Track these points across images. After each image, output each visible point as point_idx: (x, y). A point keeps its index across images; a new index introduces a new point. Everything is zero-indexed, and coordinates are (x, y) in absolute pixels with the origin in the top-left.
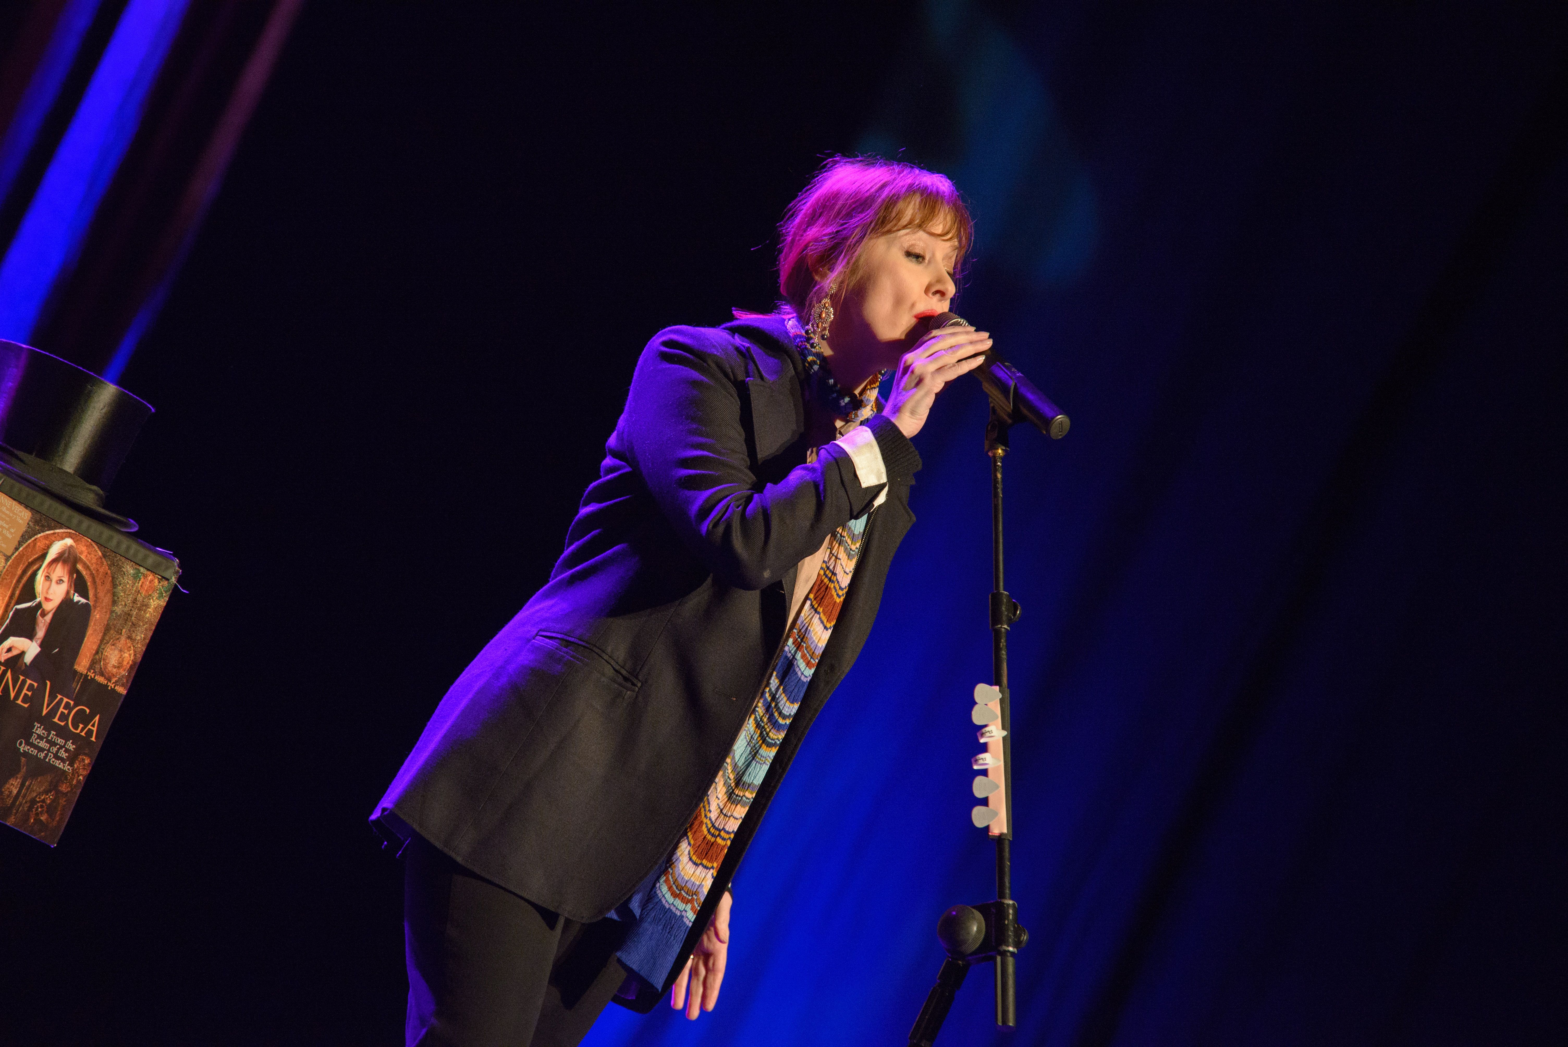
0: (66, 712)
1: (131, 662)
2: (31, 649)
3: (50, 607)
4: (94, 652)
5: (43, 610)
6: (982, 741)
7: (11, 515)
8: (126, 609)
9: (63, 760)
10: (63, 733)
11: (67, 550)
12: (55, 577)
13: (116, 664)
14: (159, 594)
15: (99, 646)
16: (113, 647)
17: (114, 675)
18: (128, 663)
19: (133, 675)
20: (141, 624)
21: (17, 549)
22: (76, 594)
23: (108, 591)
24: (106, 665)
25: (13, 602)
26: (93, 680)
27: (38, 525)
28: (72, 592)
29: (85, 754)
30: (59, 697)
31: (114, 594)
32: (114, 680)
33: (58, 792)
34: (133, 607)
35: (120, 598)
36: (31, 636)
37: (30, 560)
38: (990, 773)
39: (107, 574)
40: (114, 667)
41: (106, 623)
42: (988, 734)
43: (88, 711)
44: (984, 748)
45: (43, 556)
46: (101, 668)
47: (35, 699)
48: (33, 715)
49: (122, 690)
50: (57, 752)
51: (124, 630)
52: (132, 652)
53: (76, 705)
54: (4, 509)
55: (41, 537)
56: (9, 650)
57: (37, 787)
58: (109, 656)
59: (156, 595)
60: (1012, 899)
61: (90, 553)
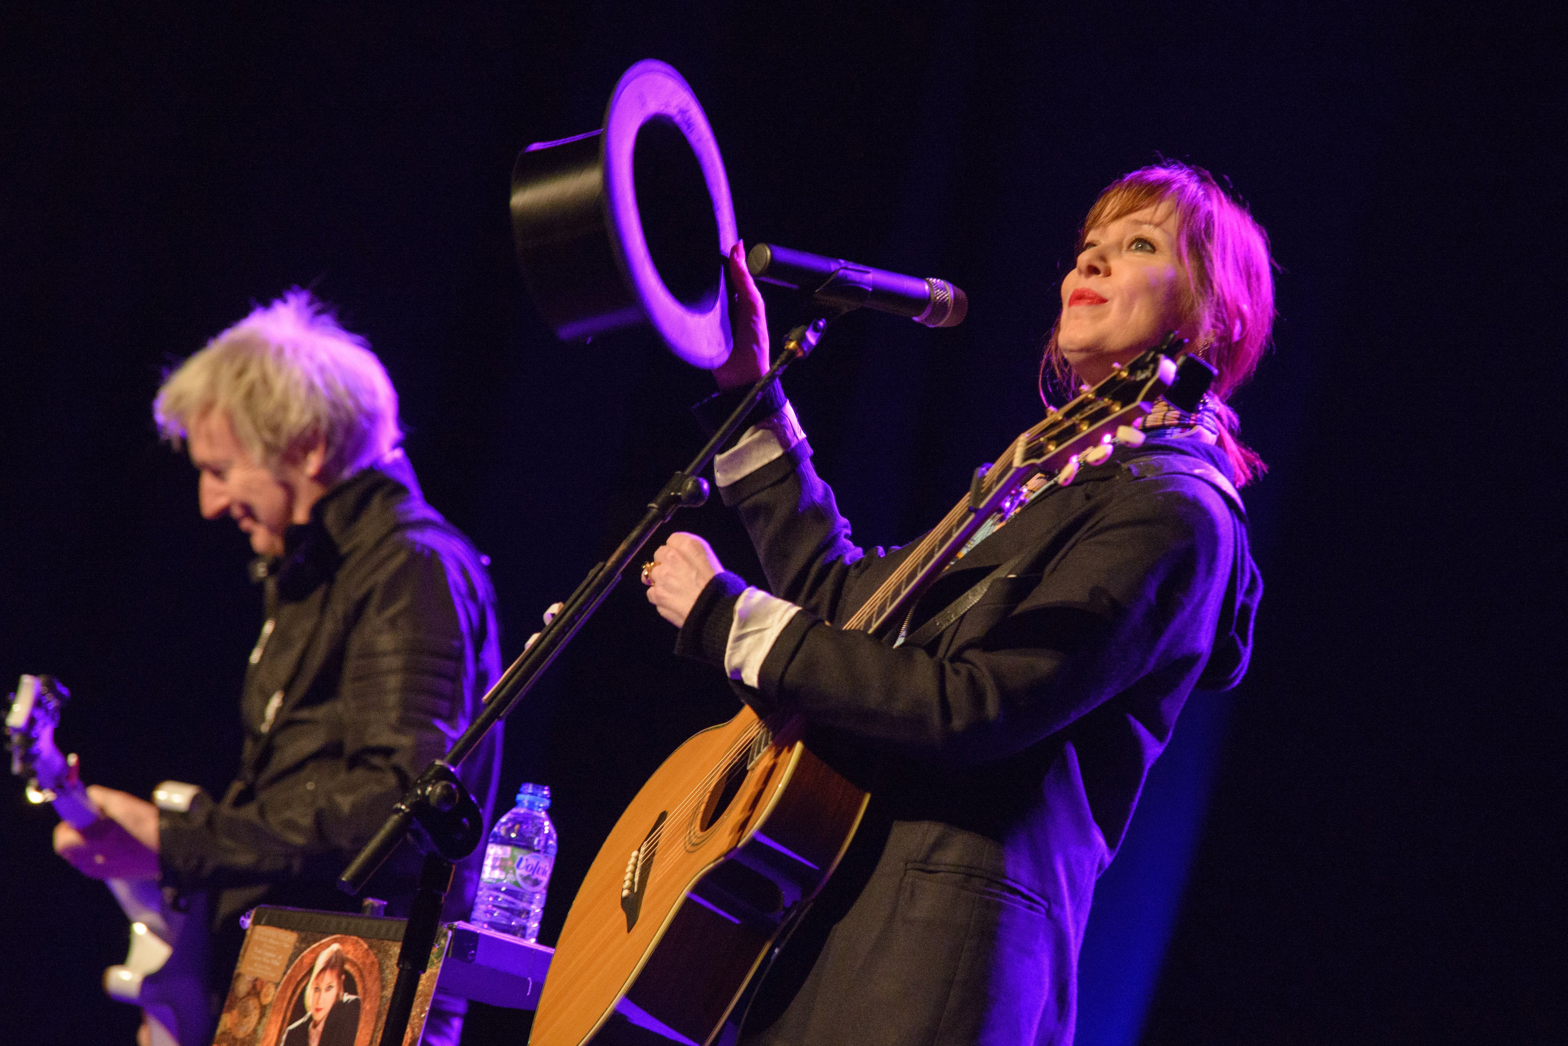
3: (321, 1015)
5: (315, 1022)
7: (279, 944)
11: (334, 957)
12: (323, 986)
21: (285, 974)
22: (346, 994)
23: (376, 979)
25: (286, 1024)
27: (305, 942)
28: (341, 993)
31: (382, 980)
35: (389, 981)
39: (374, 963)
41: (377, 1011)
45: (311, 971)
54: (272, 941)
61: (356, 950)
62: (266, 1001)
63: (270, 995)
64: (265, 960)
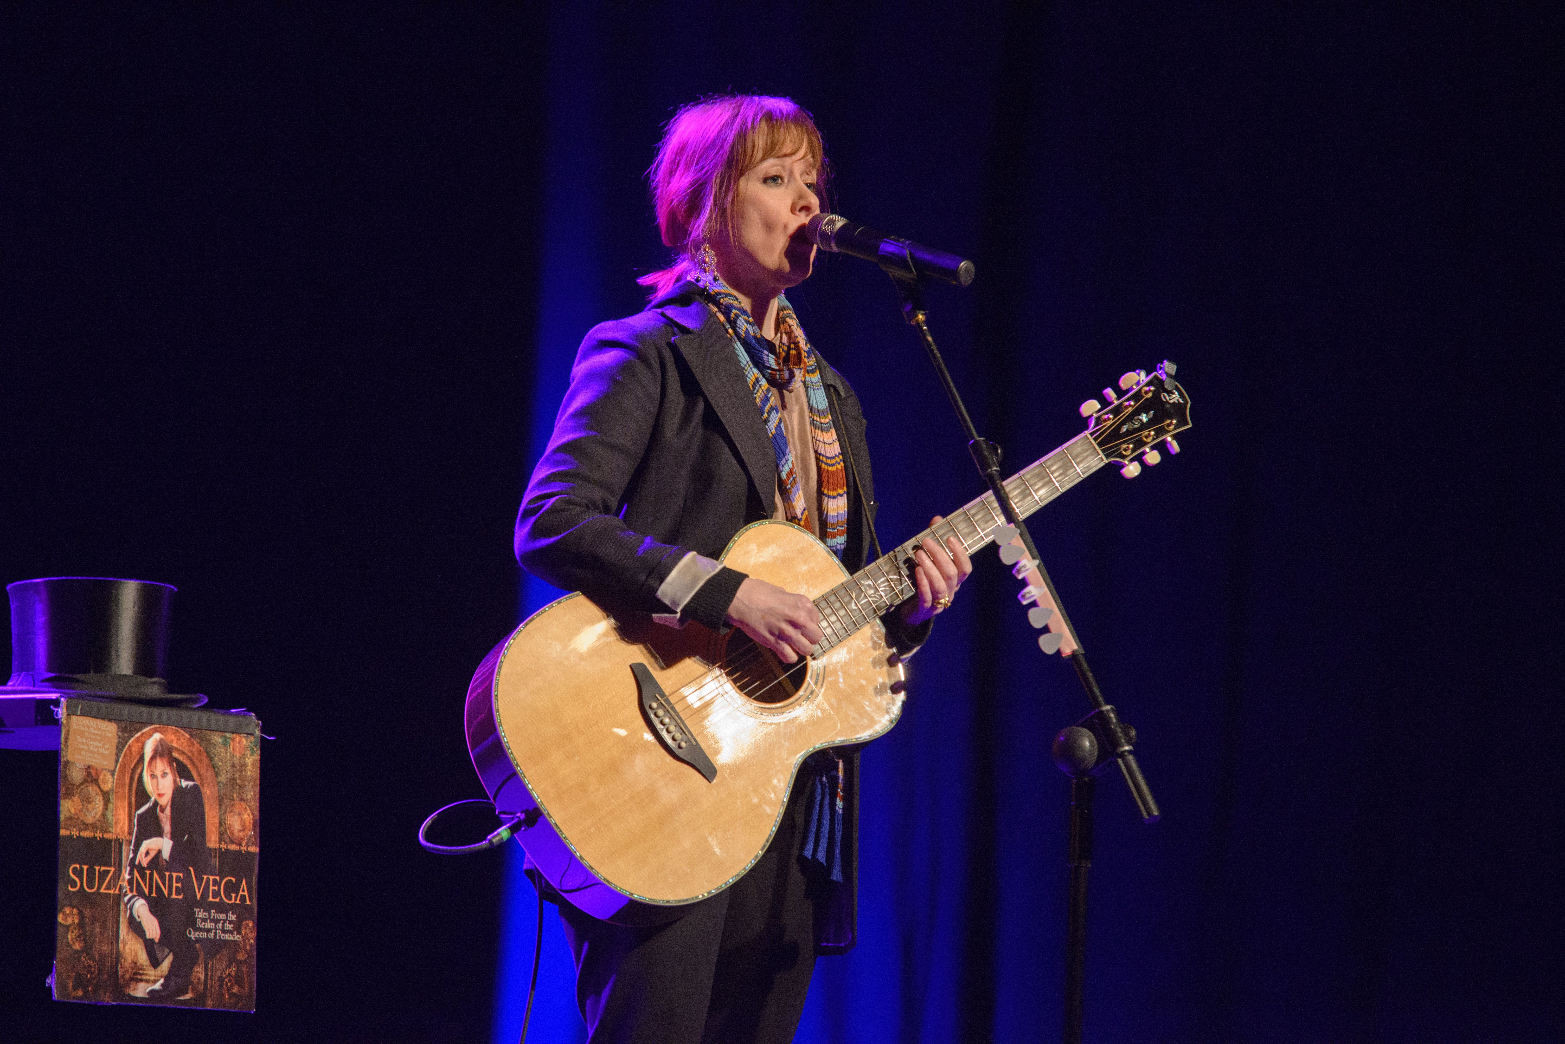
0: (216, 888)
1: (252, 821)
2: (164, 845)
3: (165, 800)
4: (218, 825)
5: (161, 806)
6: (1020, 577)
7: (100, 733)
8: (229, 776)
9: (231, 932)
10: (221, 907)
11: (160, 745)
12: (158, 773)
13: (240, 828)
14: (250, 750)
15: (220, 819)
16: (232, 814)
17: (242, 839)
18: (250, 823)
19: (258, 831)
20: (247, 783)
21: (117, 761)
22: (182, 780)
23: (208, 766)
24: (232, 833)
25: (133, 810)
26: (227, 850)
27: (126, 732)
28: (178, 780)
29: (247, 919)
30: (205, 877)
31: (214, 767)
32: (244, 843)
33: (239, 963)
34: (233, 771)
35: (220, 768)
36: (159, 833)
37: (132, 767)
38: (1040, 602)
39: (200, 751)
40: (240, 831)
41: (217, 795)
42: (1023, 569)
43: (234, 880)
44: (1024, 583)
45: (142, 758)
46: (229, 837)
47: (186, 888)
48: (190, 903)
49: (255, 849)
50: (223, 927)
51: (235, 795)
52: (249, 811)
53: (222, 879)
54: (92, 730)
55: (133, 742)
56: (147, 854)
57: (219, 965)
58: (231, 823)
59: (248, 753)
60: (1108, 703)
61: (179, 739)
62: (107, 787)
63: (108, 782)
64: (91, 748)
